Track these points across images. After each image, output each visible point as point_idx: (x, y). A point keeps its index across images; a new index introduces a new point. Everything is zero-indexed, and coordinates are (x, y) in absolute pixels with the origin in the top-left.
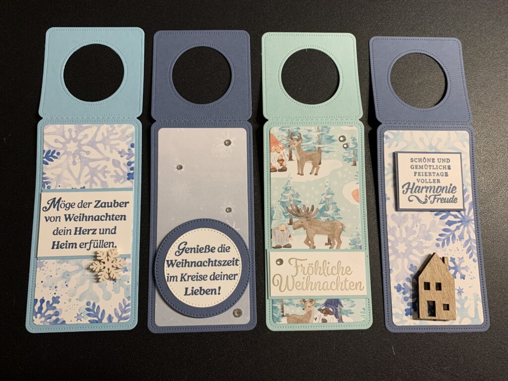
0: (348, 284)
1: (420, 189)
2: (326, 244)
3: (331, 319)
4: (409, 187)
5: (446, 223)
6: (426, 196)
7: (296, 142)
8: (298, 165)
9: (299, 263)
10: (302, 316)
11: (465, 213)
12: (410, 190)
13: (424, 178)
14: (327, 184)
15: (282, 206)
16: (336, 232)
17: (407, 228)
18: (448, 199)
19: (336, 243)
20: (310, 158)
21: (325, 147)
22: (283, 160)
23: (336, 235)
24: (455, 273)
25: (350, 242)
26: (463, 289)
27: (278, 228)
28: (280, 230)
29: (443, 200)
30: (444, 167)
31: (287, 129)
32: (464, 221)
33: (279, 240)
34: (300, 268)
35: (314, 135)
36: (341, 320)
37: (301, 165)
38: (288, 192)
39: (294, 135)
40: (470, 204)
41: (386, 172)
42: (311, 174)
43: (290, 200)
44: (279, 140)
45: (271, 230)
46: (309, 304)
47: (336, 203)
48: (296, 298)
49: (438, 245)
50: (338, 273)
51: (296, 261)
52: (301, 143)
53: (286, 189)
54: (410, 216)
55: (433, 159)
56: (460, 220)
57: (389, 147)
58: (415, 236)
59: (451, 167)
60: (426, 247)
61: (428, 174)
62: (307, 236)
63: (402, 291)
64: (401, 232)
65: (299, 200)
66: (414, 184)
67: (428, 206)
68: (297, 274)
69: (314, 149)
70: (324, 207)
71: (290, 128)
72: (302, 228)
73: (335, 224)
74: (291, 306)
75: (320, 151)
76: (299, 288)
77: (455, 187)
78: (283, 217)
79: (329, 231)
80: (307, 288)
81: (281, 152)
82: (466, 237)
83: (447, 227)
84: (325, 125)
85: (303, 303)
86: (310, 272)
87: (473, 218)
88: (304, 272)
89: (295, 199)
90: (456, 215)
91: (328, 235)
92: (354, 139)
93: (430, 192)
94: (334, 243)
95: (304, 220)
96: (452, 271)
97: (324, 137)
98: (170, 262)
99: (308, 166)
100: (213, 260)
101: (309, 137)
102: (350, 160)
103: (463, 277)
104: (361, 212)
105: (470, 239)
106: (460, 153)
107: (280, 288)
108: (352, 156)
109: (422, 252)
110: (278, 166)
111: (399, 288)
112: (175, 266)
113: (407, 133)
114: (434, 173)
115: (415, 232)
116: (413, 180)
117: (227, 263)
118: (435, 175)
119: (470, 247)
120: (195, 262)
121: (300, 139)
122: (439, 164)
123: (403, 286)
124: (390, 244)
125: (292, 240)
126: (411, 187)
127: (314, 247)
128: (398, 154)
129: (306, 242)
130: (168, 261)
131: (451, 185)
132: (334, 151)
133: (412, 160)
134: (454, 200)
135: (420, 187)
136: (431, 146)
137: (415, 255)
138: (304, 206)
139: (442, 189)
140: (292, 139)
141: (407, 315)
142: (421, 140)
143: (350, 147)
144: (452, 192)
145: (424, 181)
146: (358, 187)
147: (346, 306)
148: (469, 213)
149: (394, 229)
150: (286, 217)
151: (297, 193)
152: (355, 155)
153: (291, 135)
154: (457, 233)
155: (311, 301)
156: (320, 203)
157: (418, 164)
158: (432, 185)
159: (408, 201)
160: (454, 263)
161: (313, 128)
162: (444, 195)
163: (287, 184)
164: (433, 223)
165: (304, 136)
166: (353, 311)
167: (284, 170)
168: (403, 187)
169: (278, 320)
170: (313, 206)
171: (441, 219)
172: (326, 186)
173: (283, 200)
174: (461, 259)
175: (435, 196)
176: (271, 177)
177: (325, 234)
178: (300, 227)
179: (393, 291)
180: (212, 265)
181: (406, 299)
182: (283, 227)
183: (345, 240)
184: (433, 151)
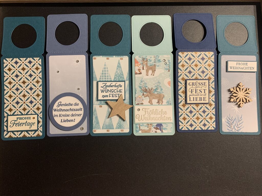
0: (165, 118)
2: (157, 103)
3: (159, 131)
7: (145, 62)
8: (146, 72)
9: (146, 110)
10: (147, 130)
15: (140, 88)
16: (161, 98)
19: (161, 102)
20: (151, 69)
21: (157, 64)
22: (140, 70)
23: (161, 99)
25: (166, 102)
27: (138, 97)
28: (139, 98)
31: (142, 56)
34: (146, 112)
35: (153, 59)
36: (162, 132)
37: (147, 72)
38: (142, 83)
39: (144, 59)
42: (151, 75)
43: (143, 86)
44: (138, 61)
45: (135, 97)
46: (150, 126)
47: (161, 87)
48: (145, 123)
50: (161, 114)
52: (147, 62)
53: (141, 81)
62: (150, 100)
68: (145, 114)
69: (153, 65)
70: (156, 88)
71: (143, 56)
72: (148, 97)
73: (161, 95)
74: (143, 126)
75: (155, 65)
76: (146, 119)
78: (140, 92)
79: (158, 98)
80: (149, 120)
81: (139, 66)
84: (157, 55)
85: (148, 125)
86: (151, 113)
88: (148, 114)
89: (145, 85)
91: (158, 99)
92: (169, 61)
94: (160, 102)
95: (148, 93)
97: (157, 60)
98: (55, 110)
99: (150, 72)
100: (72, 109)
101: (151, 60)
102: (167, 69)
104: (171, 90)
107: (139, 119)
108: (168, 68)
110: (138, 72)
112: (57, 111)
117: (77, 110)
120: (65, 110)
121: (147, 61)
125: (143, 101)
127: (152, 104)
129: (149, 102)
130: (54, 109)
132: (161, 66)
138: (149, 88)
140: (144, 61)
143: (167, 64)
146: (170, 80)
147: (164, 126)
150: (141, 92)
151: (146, 83)
153: (143, 59)
155: (151, 124)
156: (155, 87)
161: (152, 56)
163: (142, 79)
166: (167, 128)
167: (140, 73)
169: (138, 131)
170: (152, 88)
172: (157, 80)
173: (140, 86)
176: (135, 76)
177: (156, 99)
178: (147, 96)
180: (72, 111)
182: (140, 96)
183: (165, 101)
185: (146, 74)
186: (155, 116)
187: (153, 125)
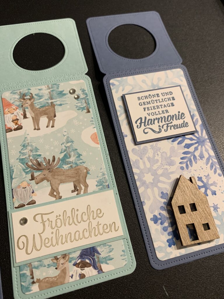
0: (101, 227)
1: (152, 122)
2: (73, 192)
3: (89, 272)
4: (142, 121)
5: (185, 147)
6: (159, 126)
7: (28, 101)
8: (33, 121)
9: (45, 217)
10: (55, 277)
11: (198, 135)
12: (143, 124)
13: (154, 111)
14: (65, 134)
15: (22, 163)
16: (81, 177)
17: (149, 159)
18: (180, 125)
19: (83, 188)
20: (44, 113)
21: (57, 101)
22: (18, 120)
23: (82, 180)
24: (206, 191)
25: (96, 183)
26: (217, 205)
27: (19, 186)
28: (21, 188)
29: (176, 127)
30: (169, 99)
31: (18, 91)
32: (200, 142)
33: (21, 198)
34: (47, 224)
35: (45, 92)
36: (100, 271)
37: (36, 121)
38: (26, 149)
39: (25, 96)
40: (200, 126)
41: (118, 114)
42: (47, 127)
43: (29, 156)
44: (11, 102)
45: (12, 189)
46: (62, 261)
47: (76, 150)
48: (46, 257)
49: (182, 168)
50: (89, 218)
51: (42, 216)
52: (34, 101)
53: (24, 146)
54: (149, 147)
55: (158, 95)
56: (196, 141)
57: (117, 92)
58: (159, 164)
59: (175, 98)
60: (172, 173)
61: (156, 107)
62: (52, 188)
63: (159, 221)
64: (144, 163)
65: (38, 153)
66: (146, 118)
67: (163, 134)
68: (44, 230)
69: (47, 105)
70: (65, 155)
71: (21, 91)
72: (46, 181)
73: (79, 169)
74: (42, 268)
75: (53, 105)
76: (48, 245)
77: (182, 113)
78: (24, 174)
79: (74, 177)
80: (57, 243)
81: (15, 113)
82: (206, 156)
83: (186, 150)
84: (54, 82)
85: (55, 261)
86: (59, 224)
87: (207, 137)
88: (51, 227)
89: (35, 153)
90: (192, 138)
91: (74, 182)
92: (83, 91)
93: (162, 122)
94: (81, 189)
95: (46, 172)
96: (203, 190)
97: (54, 92)
99: (44, 120)
101: (41, 95)
102: (83, 109)
103: (214, 193)
104: (103, 153)
105: (210, 156)
106: (180, 86)
107: (27, 250)
108: (85, 105)
109: (169, 178)
110: (13, 126)
111: (155, 220)
113: (130, 79)
114: (161, 105)
115: (158, 161)
116: (144, 114)
118: (163, 107)
119: (212, 163)
121: (32, 97)
122: (164, 98)
123: (159, 217)
124: (136, 177)
125: (35, 195)
126: (143, 121)
127: (60, 198)
128: (126, 96)
129: (51, 194)
131: (179, 112)
132: (67, 104)
133: (139, 98)
134: (185, 125)
135: (151, 120)
136: (153, 85)
137: (164, 182)
138: (45, 158)
139: (172, 117)
140: (24, 99)
141: (170, 246)
142: (144, 81)
143: (80, 97)
144: (181, 118)
145: (153, 114)
146: (95, 130)
147: (103, 252)
148: (202, 134)
149: (137, 161)
150: (27, 173)
151: (36, 147)
152: (88, 103)
153: (23, 96)
154: (197, 154)
155: (64, 256)
156: (61, 153)
157: (145, 100)
158: (162, 115)
159: (144, 134)
160: (202, 182)
161: (43, 87)
162: (175, 122)
163: (24, 141)
164: (172, 150)
165: (35, 95)
166: (112, 257)
167: (20, 128)
168: (136, 122)
169: (28, 289)
170: (54, 157)
171: (178, 144)
172: (64, 136)
173: (22, 157)
174: (208, 176)
175: (167, 124)
176: (7, 137)
177: (70, 182)
178: (42, 180)
179: (151, 223)
181: (165, 229)
182: (25, 184)
183: (92, 183)
184: (156, 88)
185: (35, 127)
186: (72, 229)
187: (71, 256)
